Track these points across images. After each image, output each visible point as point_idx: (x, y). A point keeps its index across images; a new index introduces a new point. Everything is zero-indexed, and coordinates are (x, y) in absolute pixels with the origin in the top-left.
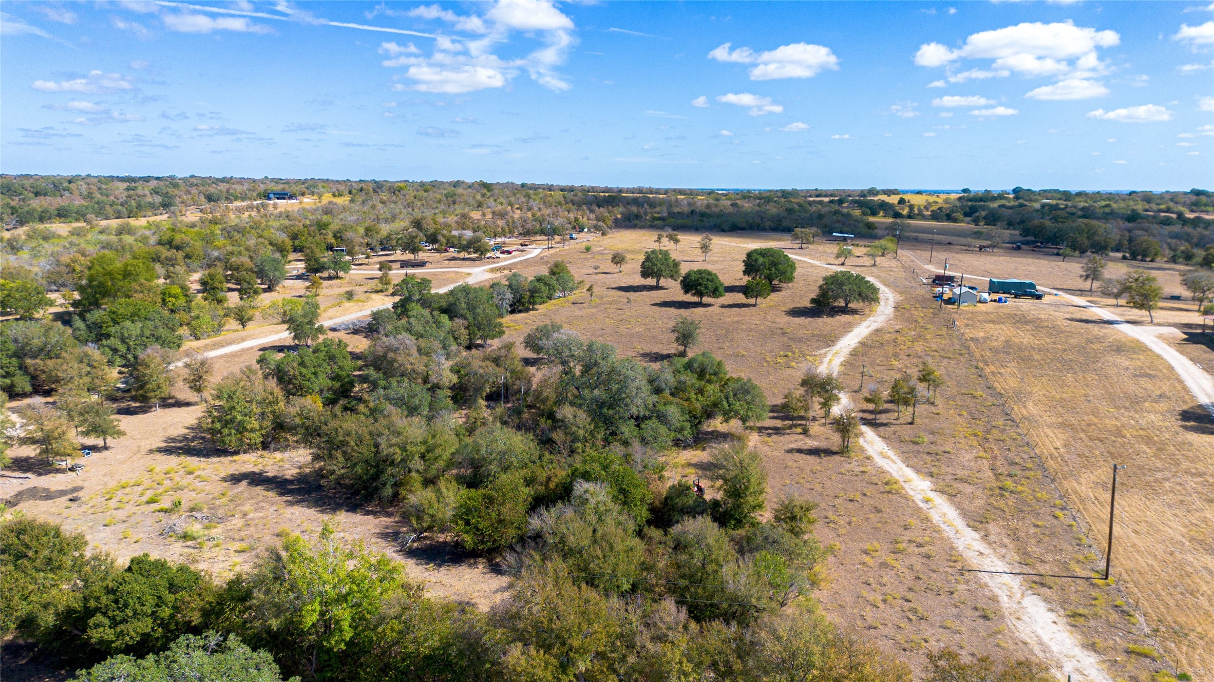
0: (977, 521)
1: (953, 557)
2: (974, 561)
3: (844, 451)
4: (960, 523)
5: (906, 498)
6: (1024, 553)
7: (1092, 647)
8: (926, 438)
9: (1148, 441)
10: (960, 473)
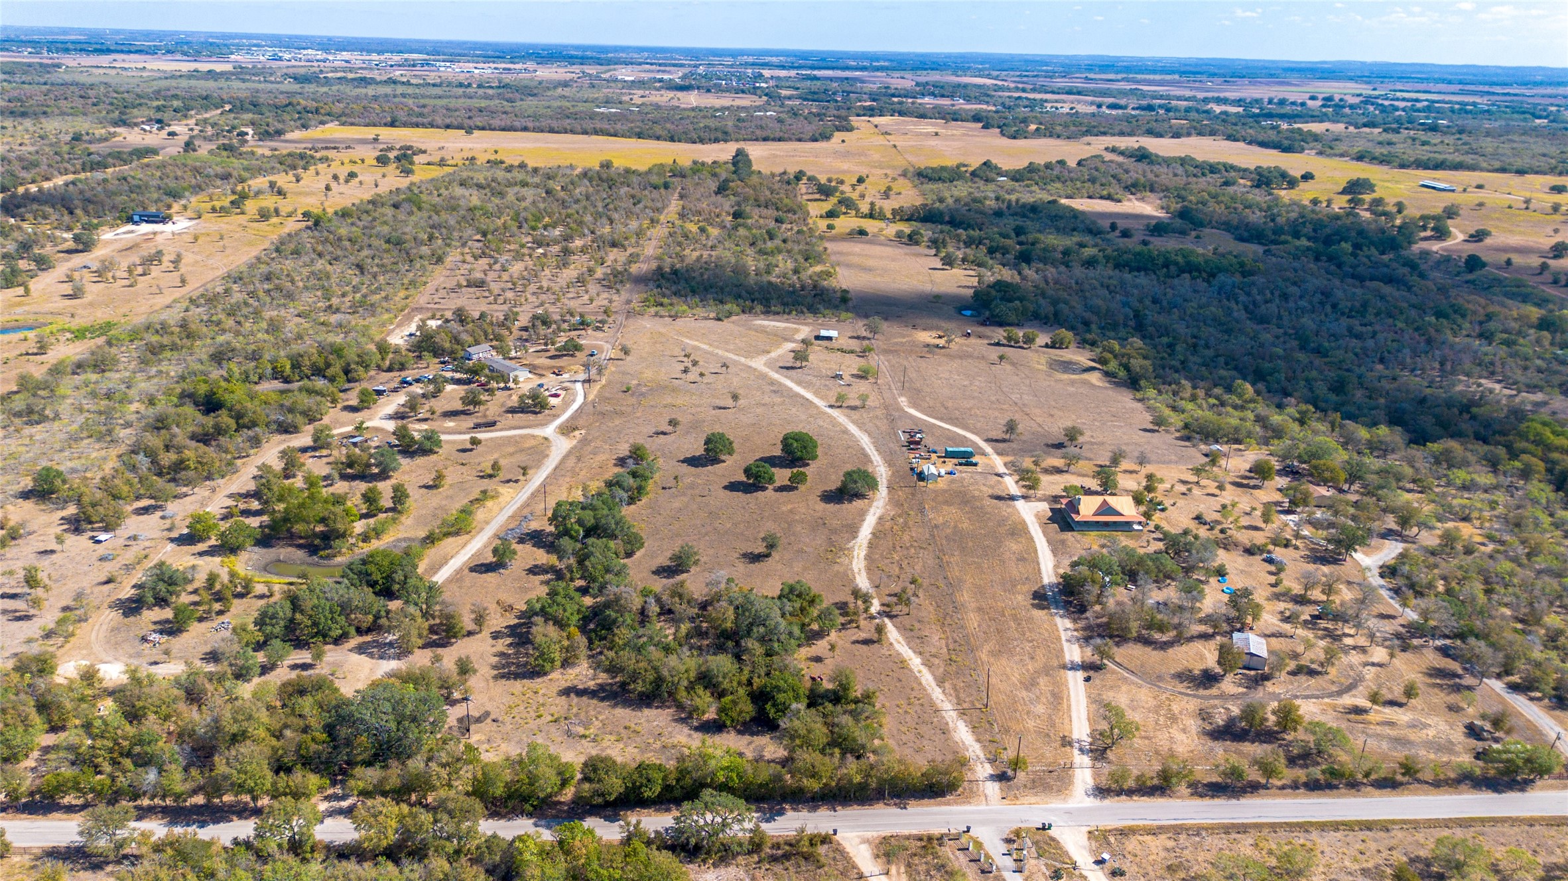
0: (940, 682)
1: (932, 704)
2: (940, 705)
3: (879, 641)
4: (933, 684)
5: (911, 671)
6: (958, 697)
7: (978, 741)
8: (917, 625)
9: (1015, 618)
10: (934, 651)
